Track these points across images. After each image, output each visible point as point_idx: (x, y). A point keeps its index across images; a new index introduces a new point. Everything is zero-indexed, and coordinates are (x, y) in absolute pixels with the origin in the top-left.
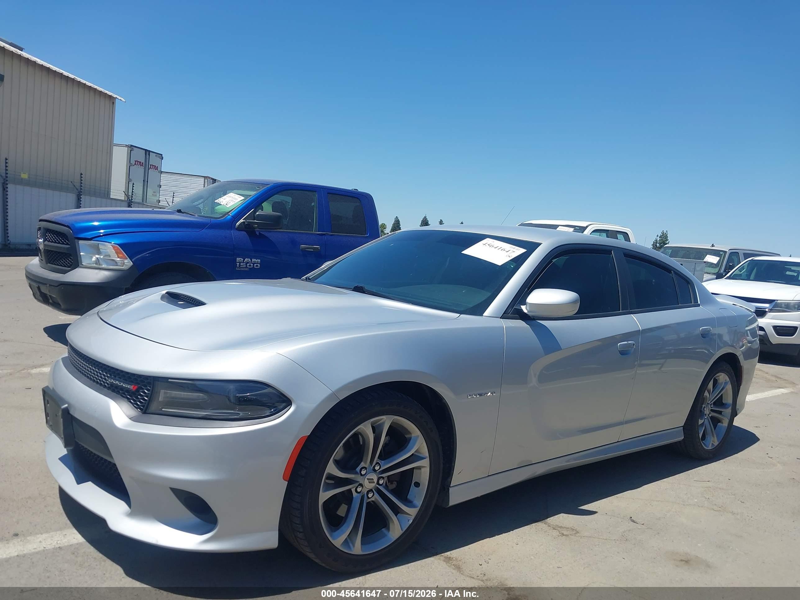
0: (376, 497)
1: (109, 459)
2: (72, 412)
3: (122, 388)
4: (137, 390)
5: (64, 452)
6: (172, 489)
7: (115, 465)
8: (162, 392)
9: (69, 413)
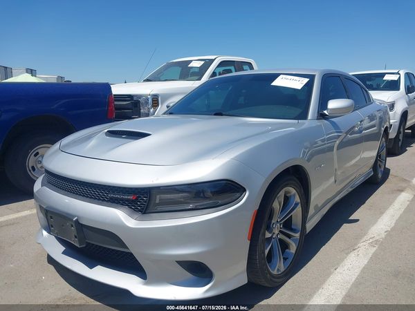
0: (281, 236)
1: (126, 250)
2: (81, 222)
3: (122, 200)
4: (137, 199)
5: (63, 248)
6: (177, 262)
7: (131, 254)
8: (158, 196)
9: (79, 223)
